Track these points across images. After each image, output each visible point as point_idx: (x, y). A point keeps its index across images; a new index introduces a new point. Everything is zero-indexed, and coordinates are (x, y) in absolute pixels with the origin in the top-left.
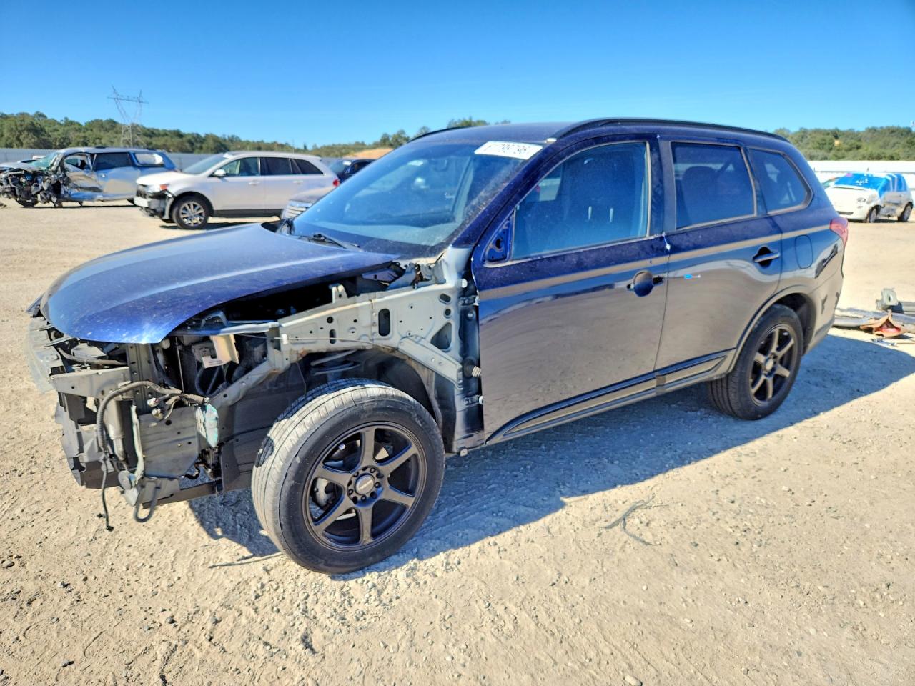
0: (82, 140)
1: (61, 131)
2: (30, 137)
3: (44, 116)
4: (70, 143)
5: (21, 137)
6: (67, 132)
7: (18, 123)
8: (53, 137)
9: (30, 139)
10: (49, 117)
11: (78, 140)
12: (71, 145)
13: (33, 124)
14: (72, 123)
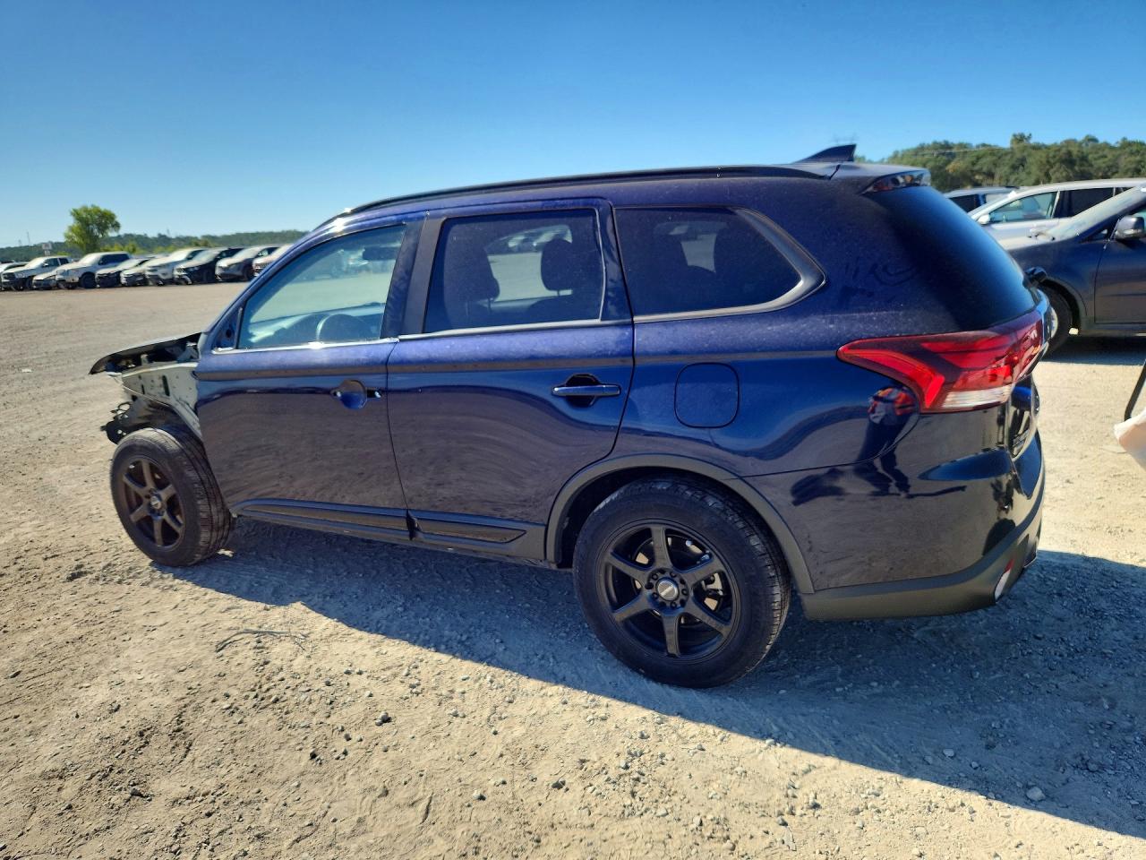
0: (1134, 166)
1: (1110, 157)
2: (1062, 170)
3: (1095, 140)
4: (1117, 172)
5: (1051, 172)
6: (1118, 157)
7: (1051, 155)
8: (1096, 166)
9: (1061, 173)
10: (1101, 140)
11: (1129, 166)
12: (1117, 175)
13: (1069, 153)
14: (1130, 144)
